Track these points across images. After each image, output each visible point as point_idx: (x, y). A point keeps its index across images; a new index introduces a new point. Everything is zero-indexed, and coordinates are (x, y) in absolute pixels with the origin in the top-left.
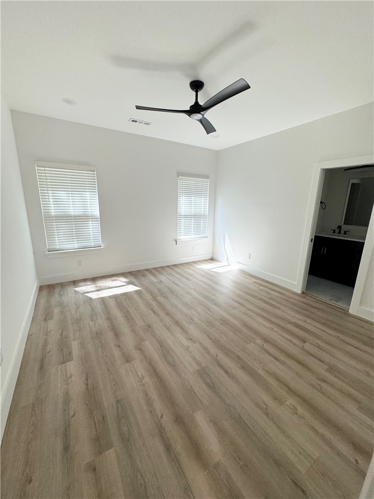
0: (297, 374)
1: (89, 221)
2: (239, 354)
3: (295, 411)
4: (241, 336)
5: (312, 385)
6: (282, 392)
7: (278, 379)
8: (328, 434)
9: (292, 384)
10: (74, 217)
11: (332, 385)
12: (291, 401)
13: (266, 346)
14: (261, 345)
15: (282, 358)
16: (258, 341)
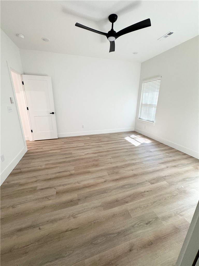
0: (48, 174)
1: (153, 108)
2: (71, 163)
3: (41, 166)
4: (81, 167)
5: (40, 176)
6: (47, 166)
7: (52, 168)
8: (30, 169)
9: (47, 171)
10: (149, 105)
11: (32, 182)
12: (44, 167)
13: (68, 173)
14: (70, 171)
15: (57, 175)
16: (73, 172)
